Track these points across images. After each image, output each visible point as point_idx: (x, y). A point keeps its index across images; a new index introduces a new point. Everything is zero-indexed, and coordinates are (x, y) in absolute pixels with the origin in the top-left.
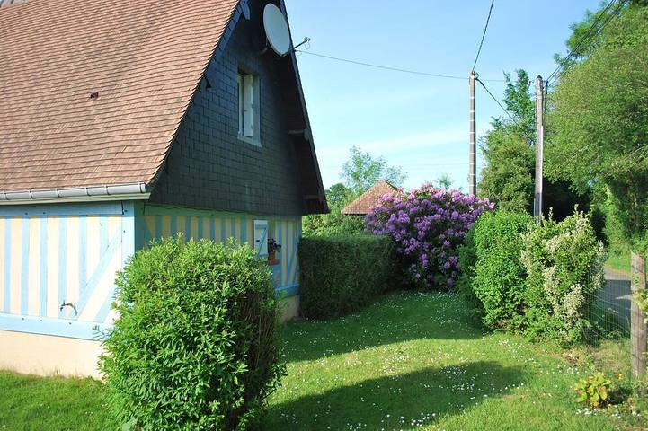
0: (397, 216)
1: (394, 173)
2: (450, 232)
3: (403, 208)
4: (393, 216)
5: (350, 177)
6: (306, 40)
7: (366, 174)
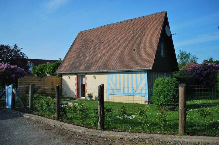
0: (197, 71)
1: (194, 58)
2: (212, 75)
3: (198, 69)
4: (195, 71)
5: (180, 59)
6: (175, 33)
7: (185, 58)
